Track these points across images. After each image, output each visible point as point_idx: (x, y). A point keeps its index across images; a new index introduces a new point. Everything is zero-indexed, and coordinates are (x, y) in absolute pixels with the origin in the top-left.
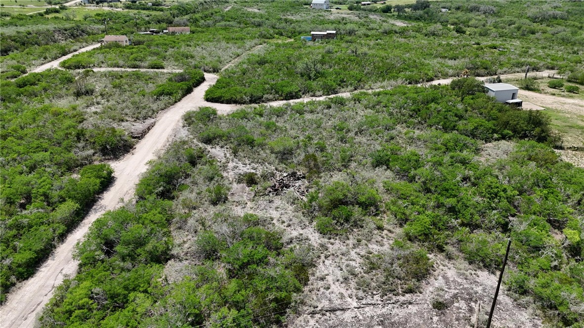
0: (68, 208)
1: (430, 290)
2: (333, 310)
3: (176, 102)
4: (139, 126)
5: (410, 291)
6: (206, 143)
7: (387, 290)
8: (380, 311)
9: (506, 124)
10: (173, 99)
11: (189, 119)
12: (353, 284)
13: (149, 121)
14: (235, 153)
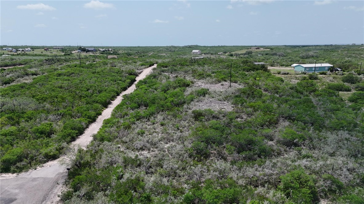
0: (129, 81)
1: (220, 84)
2: (200, 86)
3: (147, 67)
4: (139, 71)
5: (216, 83)
6: (162, 72)
7: (212, 83)
8: (209, 85)
9: (254, 68)
10: (146, 66)
11: (154, 69)
12: (204, 83)
13: (141, 71)
14: (171, 73)
